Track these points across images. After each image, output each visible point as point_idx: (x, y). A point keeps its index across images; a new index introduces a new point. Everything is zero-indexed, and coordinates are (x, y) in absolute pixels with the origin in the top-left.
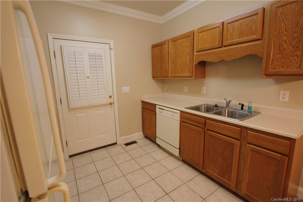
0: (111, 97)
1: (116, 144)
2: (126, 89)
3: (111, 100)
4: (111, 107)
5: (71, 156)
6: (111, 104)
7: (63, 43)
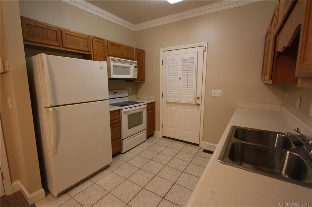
0: (198, 98)
1: (198, 145)
3: (199, 102)
4: (198, 108)
6: (198, 105)
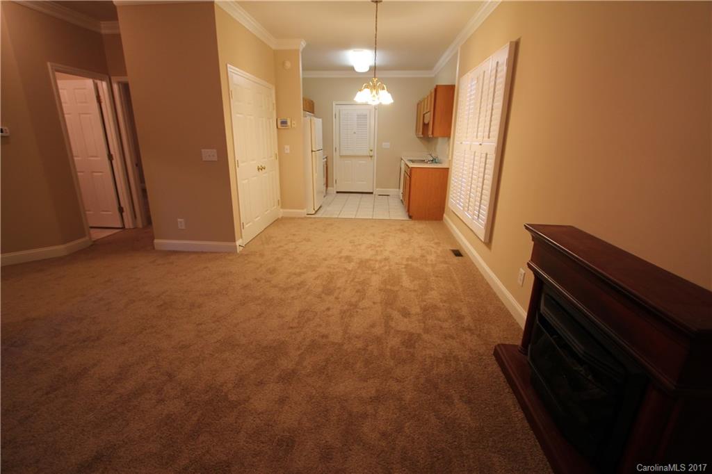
0: (371, 151)
1: (372, 193)
2: (386, 145)
3: (371, 154)
4: (371, 159)
5: (338, 192)
6: (371, 157)
7: (344, 107)
